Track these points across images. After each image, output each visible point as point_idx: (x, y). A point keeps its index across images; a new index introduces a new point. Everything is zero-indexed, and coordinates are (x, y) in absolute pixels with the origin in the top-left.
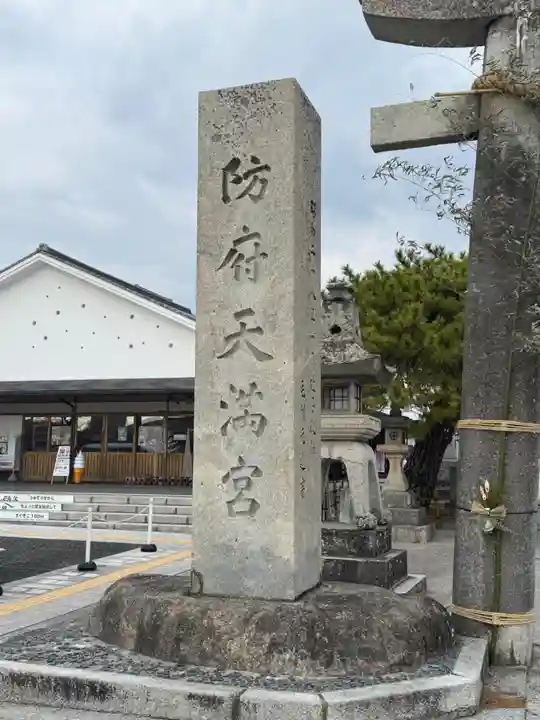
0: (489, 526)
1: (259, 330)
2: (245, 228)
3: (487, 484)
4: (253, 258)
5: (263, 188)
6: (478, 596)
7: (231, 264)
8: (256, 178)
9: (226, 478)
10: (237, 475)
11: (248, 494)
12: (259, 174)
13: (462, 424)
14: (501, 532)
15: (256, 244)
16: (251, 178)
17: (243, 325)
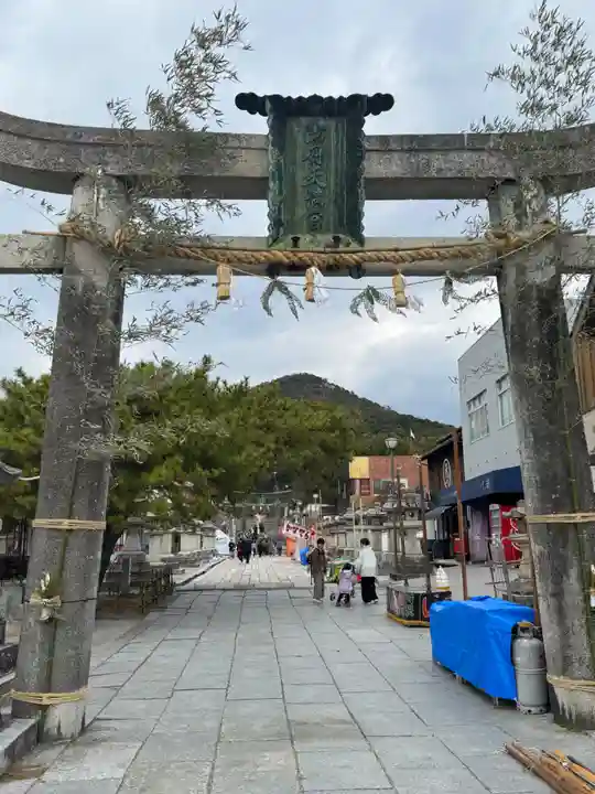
0: (45, 615)
3: (48, 578)
6: (33, 681)
13: (37, 522)
14: (57, 620)
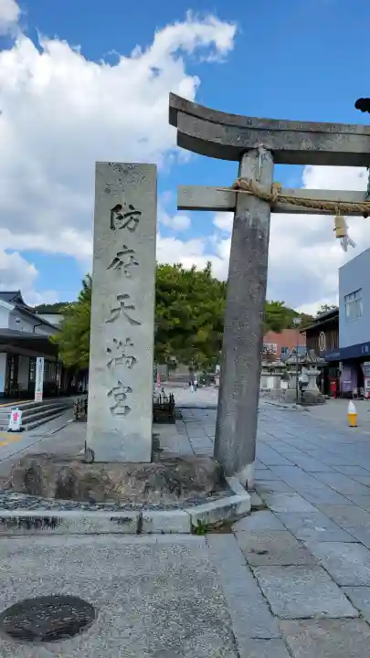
1: (132, 307)
2: (125, 247)
4: (129, 264)
5: (136, 225)
7: (114, 267)
8: (131, 218)
9: (110, 394)
10: (116, 392)
11: (123, 403)
12: (135, 216)
15: (132, 257)
16: (129, 218)
17: (122, 304)
